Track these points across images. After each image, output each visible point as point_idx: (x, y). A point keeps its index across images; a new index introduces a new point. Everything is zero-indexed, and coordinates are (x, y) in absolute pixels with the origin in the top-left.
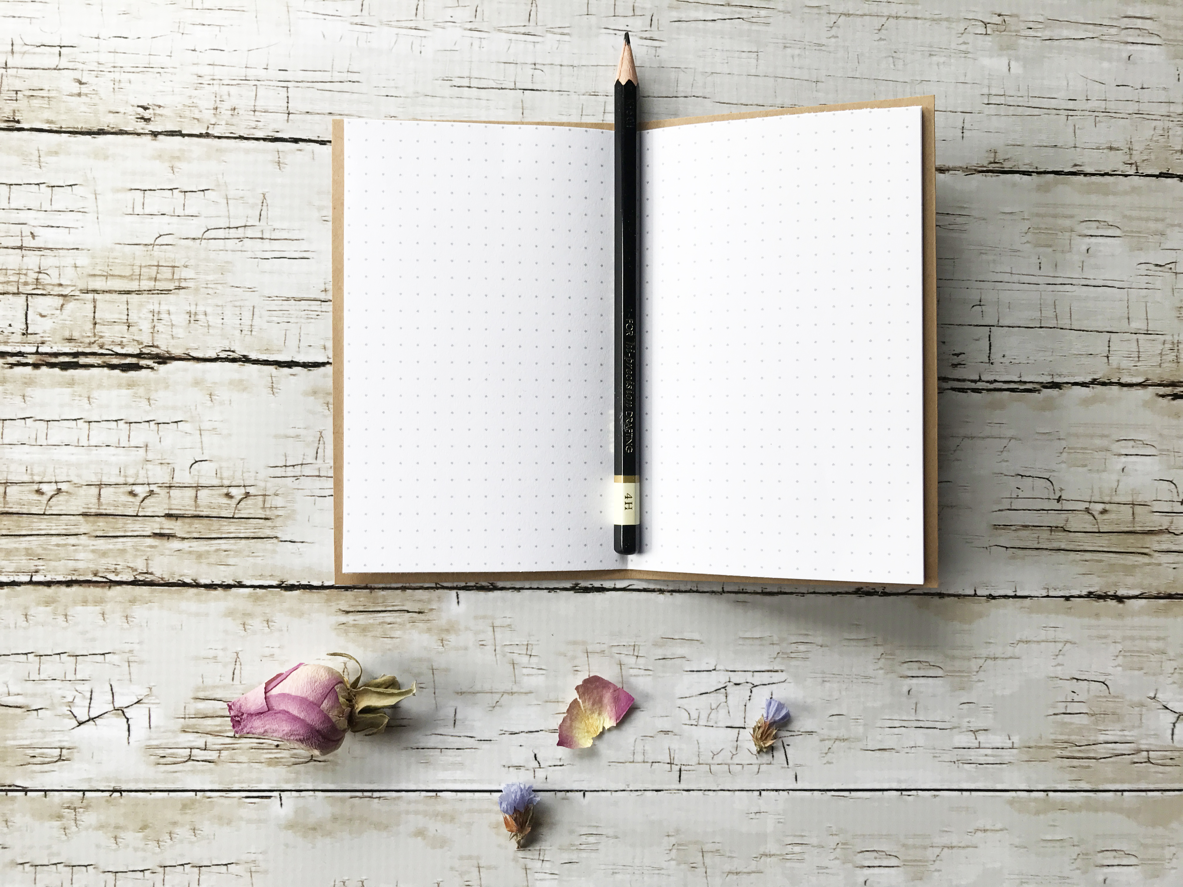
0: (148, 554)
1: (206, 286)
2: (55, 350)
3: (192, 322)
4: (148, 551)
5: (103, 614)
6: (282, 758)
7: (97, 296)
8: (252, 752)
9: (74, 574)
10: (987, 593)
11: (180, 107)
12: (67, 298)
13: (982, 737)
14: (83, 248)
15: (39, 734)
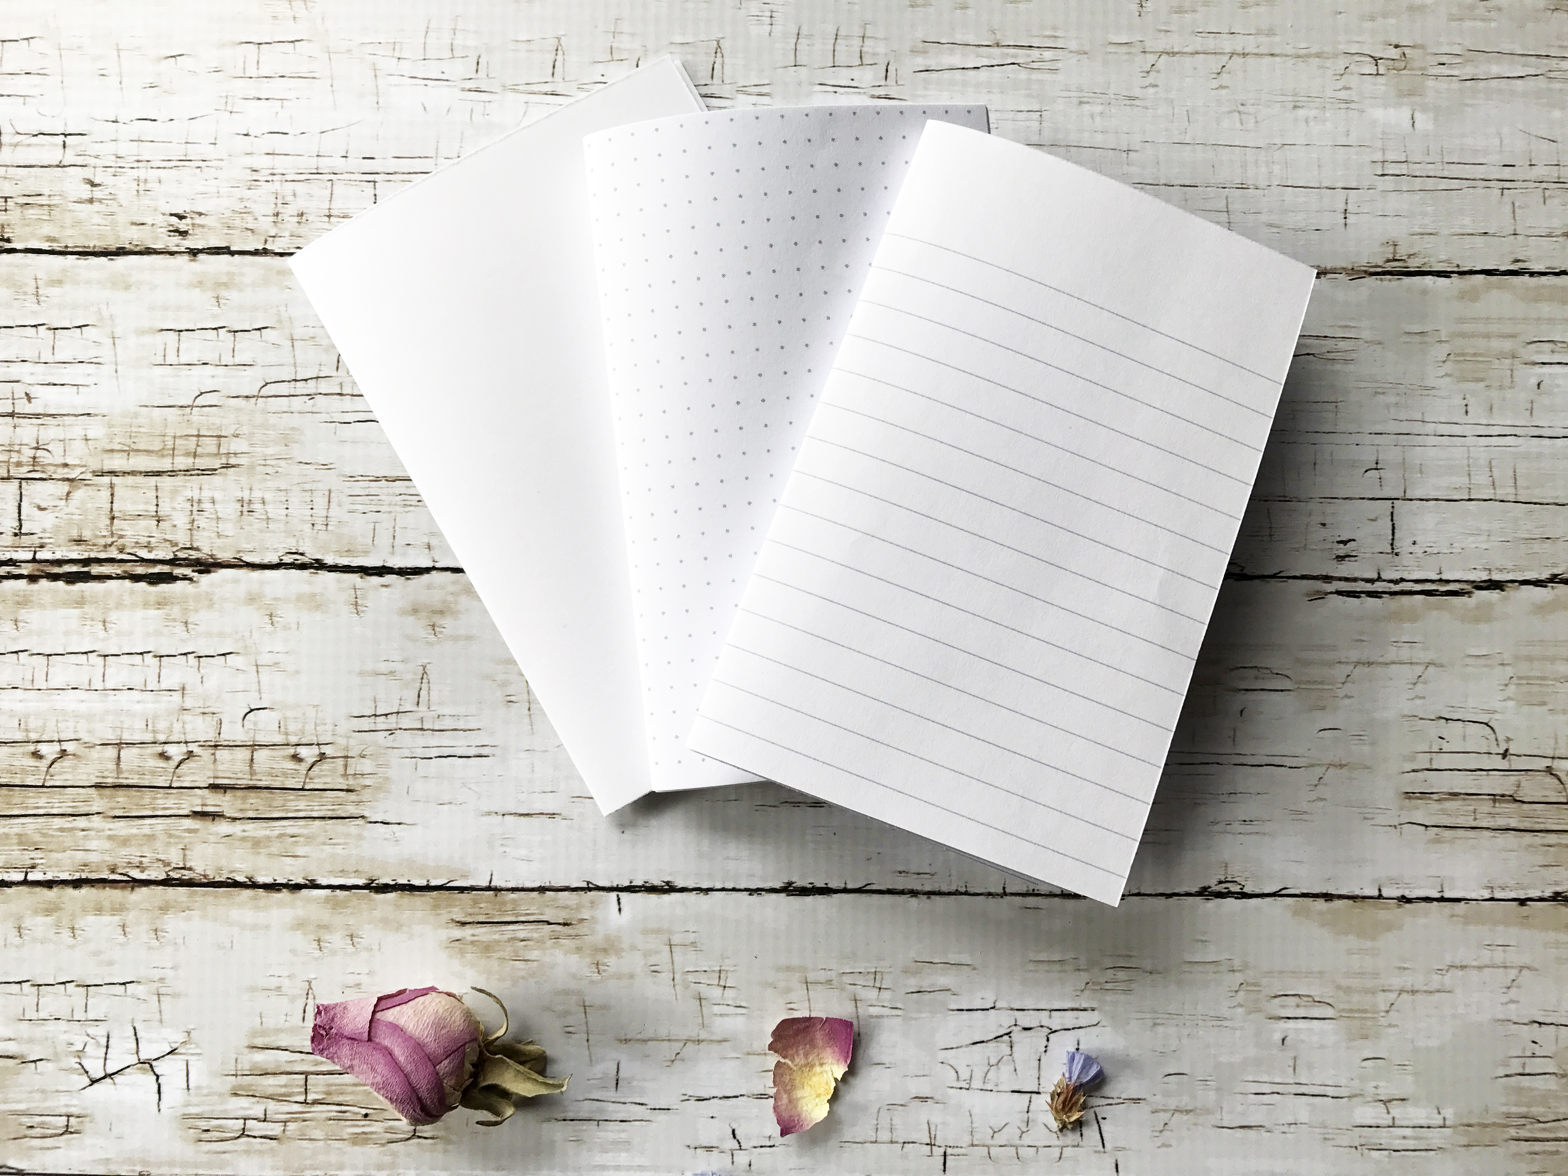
0: (186, 841)
1: (263, 462)
2: (58, 556)
3: (245, 513)
4: (185, 838)
5: (124, 926)
6: (372, 1133)
7: (115, 480)
8: (331, 1125)
9: (83, 871)
10: (1397, 893)
11: (228, 213)
12: (75, 483)
13: (1397, 1110)
14: (97, 413)
15: (38, 1096)
